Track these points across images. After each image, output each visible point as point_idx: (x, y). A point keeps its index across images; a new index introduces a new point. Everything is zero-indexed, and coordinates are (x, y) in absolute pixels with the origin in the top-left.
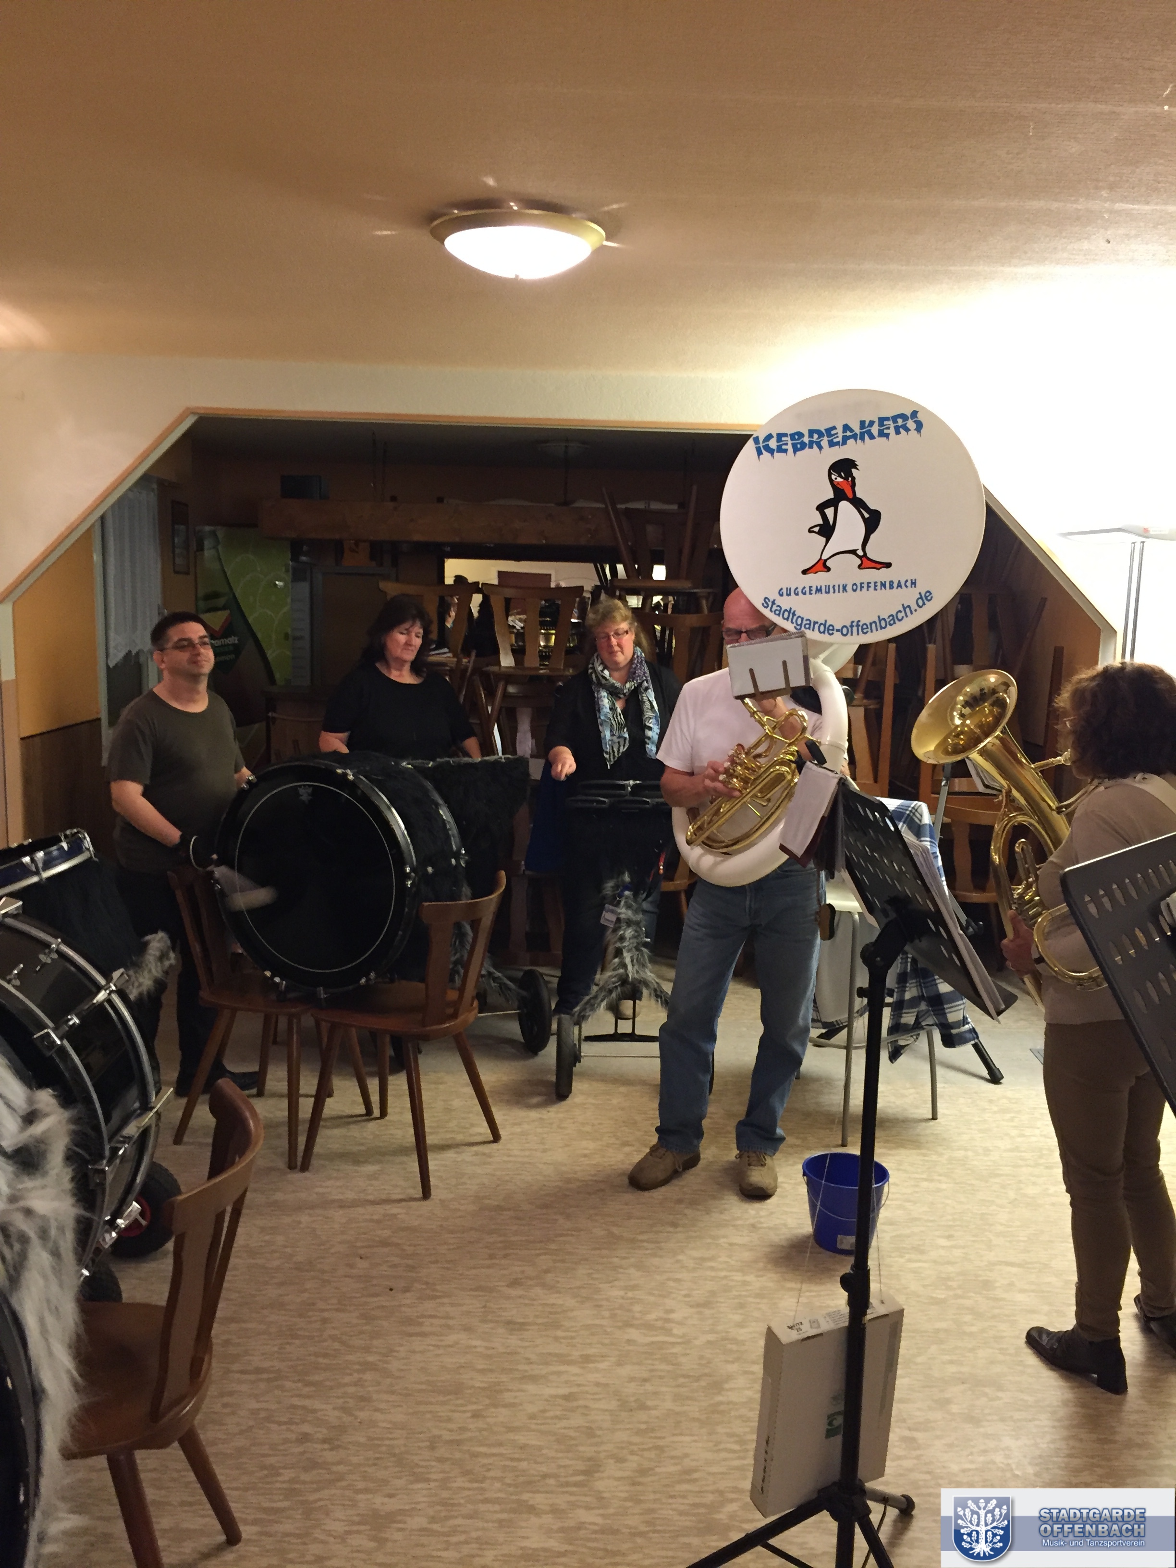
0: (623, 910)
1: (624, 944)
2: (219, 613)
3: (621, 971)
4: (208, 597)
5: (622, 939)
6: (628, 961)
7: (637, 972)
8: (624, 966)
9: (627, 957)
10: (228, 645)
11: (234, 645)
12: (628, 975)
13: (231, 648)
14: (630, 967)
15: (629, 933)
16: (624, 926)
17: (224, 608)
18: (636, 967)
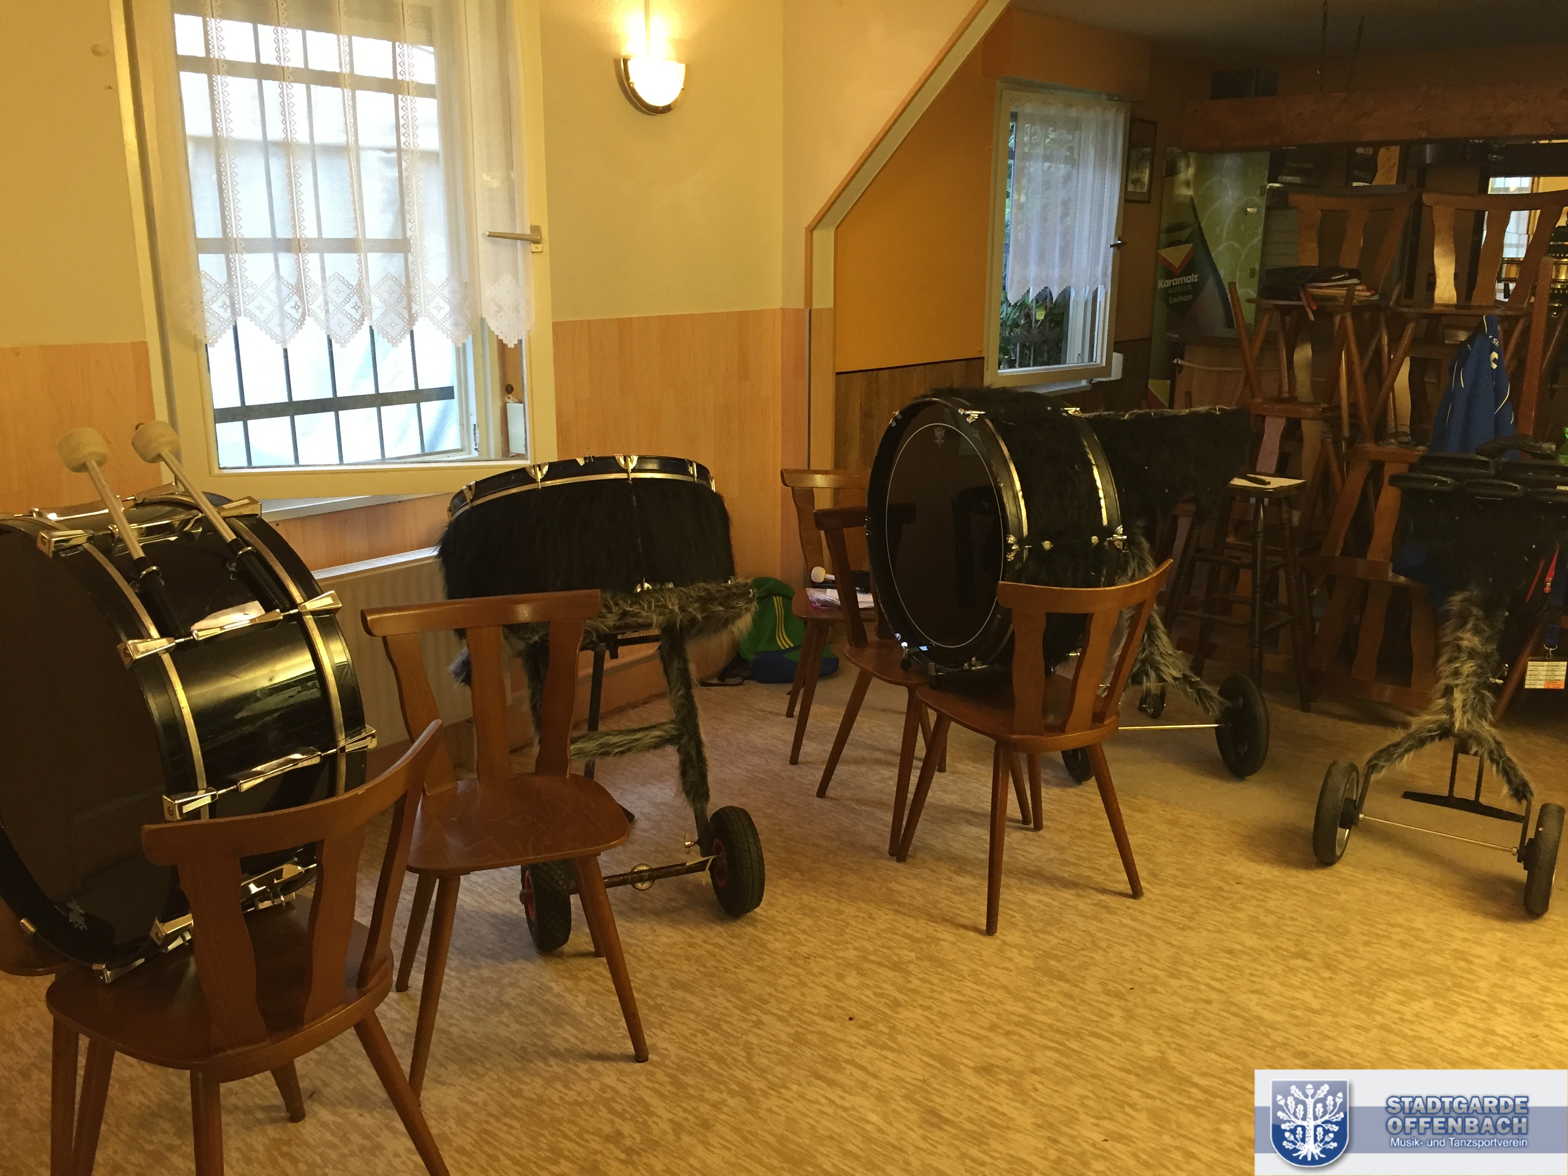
0: (1468, 635)
1: (1457, 682)
2: (1182, 246)
3: (1444, 717)
4: (1171, 230)
5: (1456, 673)
6: (1457, 704)
7: (1469, 722)
8: (1450, 711)
9: (1458, 697)
10: (1187, 283)
11: (1193, 284)
12: (1453, 724)
13: (1190, 287)
14: (1458, 714)
15: (1468, 667)
16: (1464, 656)
17: (1187, 242)
18: (1469, 715)
